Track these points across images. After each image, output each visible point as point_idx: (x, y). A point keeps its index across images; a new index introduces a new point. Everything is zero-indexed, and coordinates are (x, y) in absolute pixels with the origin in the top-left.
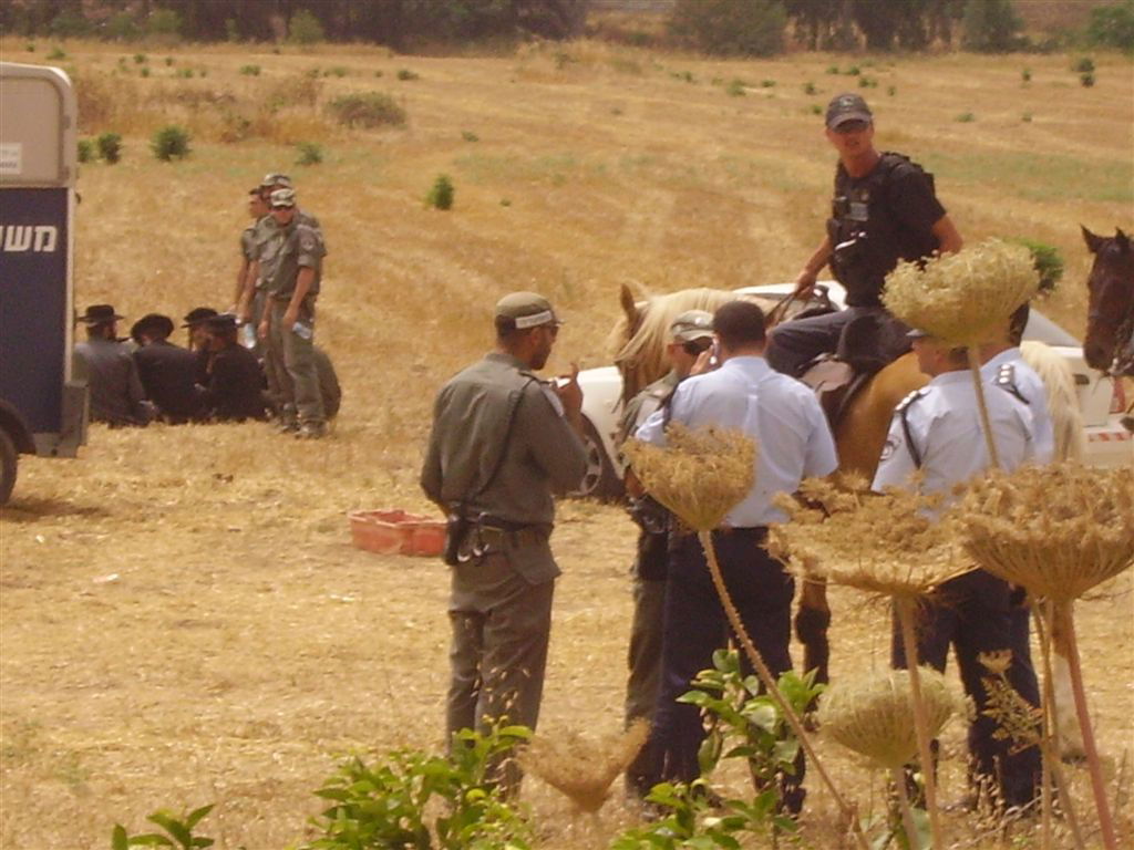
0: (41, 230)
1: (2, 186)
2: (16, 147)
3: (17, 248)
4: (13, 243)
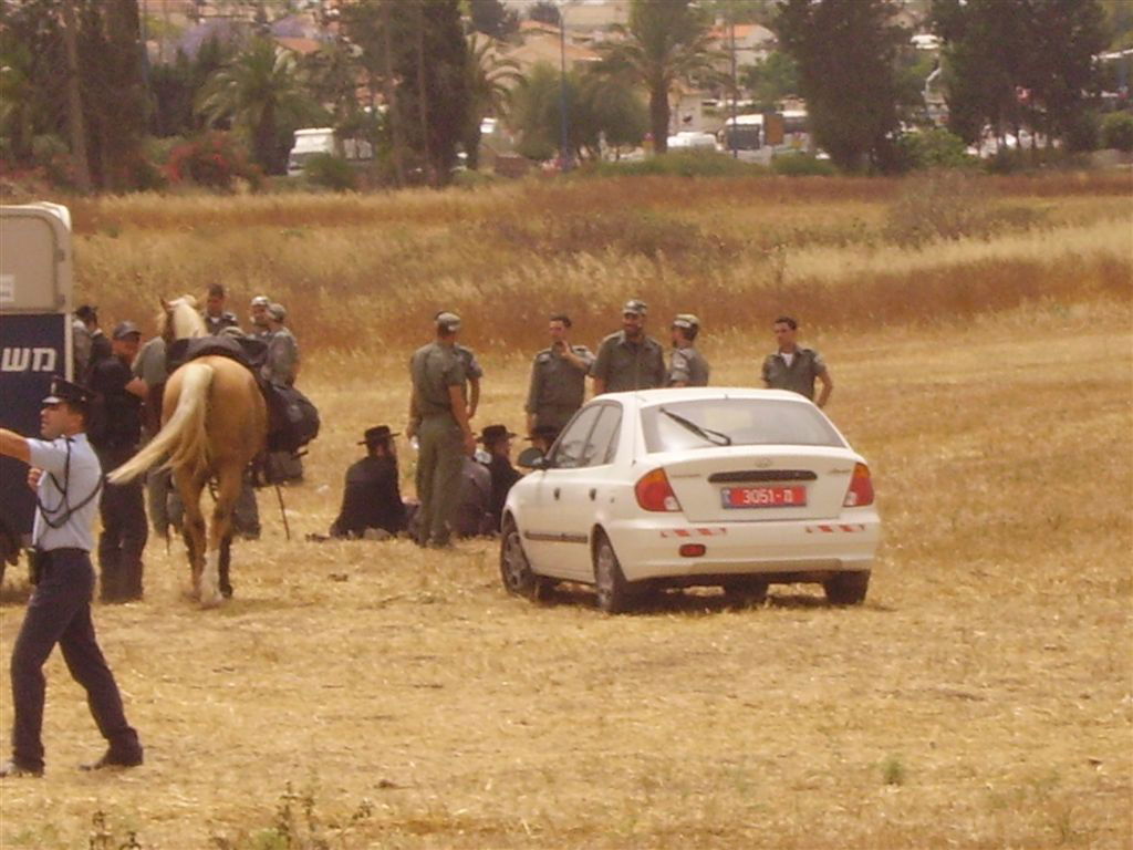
0: (39, 352)
1: (2, 313)
2: (10, 279)
3: (15, 368)
4: (10, 363)
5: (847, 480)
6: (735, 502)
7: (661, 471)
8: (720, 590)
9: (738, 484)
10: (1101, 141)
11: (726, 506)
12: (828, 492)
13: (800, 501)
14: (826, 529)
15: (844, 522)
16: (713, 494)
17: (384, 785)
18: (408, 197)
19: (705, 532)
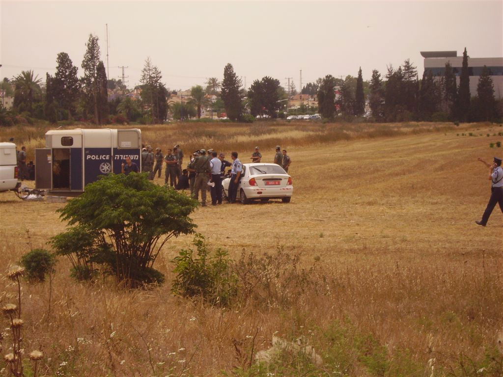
0: (135, 156)
2: (130, 142)
5: (287, 180)
6: (267, 184)
7: (254, 178)
8: (260, 200)
9: (268, 181)
10: (278, 116)
11: (266, 185)
12: (284, 182)
13: (279, 184)
14: (284, 189)
15: (287, 187)
16: (263, 182)
17: (228, 238)
18: (156, 126)
19: (262, 190)
